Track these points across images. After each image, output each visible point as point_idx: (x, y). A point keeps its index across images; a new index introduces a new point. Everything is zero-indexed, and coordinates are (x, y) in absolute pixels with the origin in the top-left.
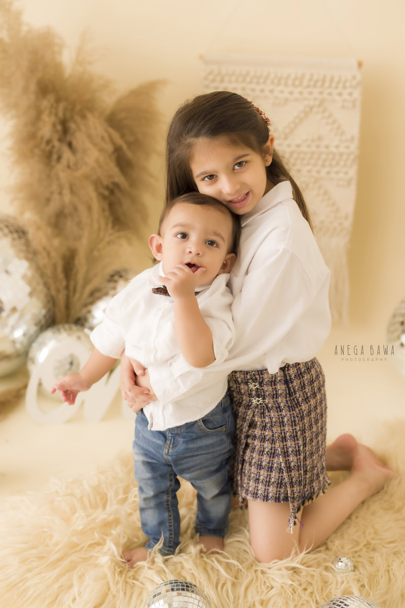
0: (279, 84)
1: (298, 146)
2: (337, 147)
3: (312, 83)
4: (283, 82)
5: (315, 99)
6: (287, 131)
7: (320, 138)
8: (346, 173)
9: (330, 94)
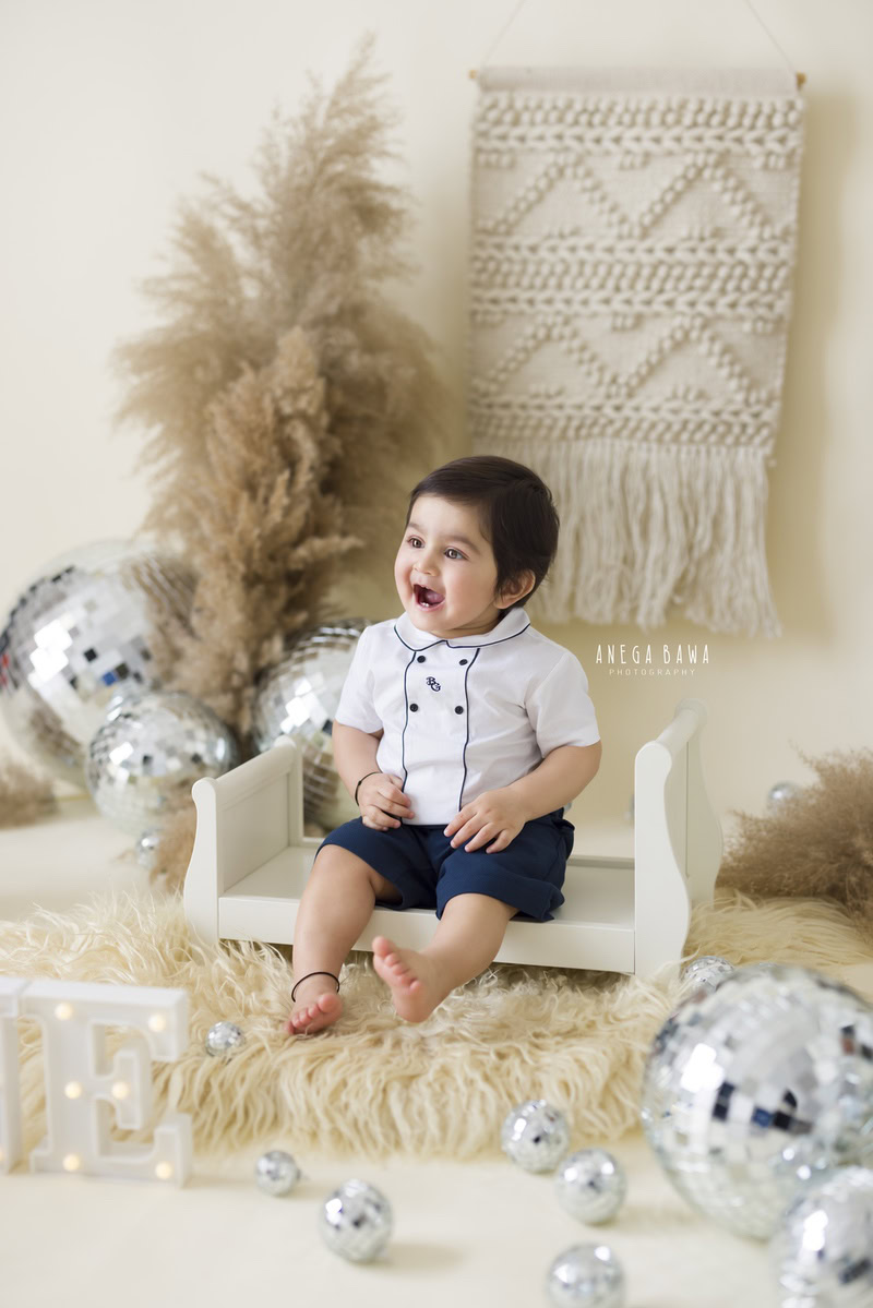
0: (633, 124)
1: (670, 250)
2: (753, 250)
3: (701, 118)
4: (640, 118)
5: (709, 151)
6: (647, 220)
7: (718, 233)
8: (770, 306)
9: (739, 140)
